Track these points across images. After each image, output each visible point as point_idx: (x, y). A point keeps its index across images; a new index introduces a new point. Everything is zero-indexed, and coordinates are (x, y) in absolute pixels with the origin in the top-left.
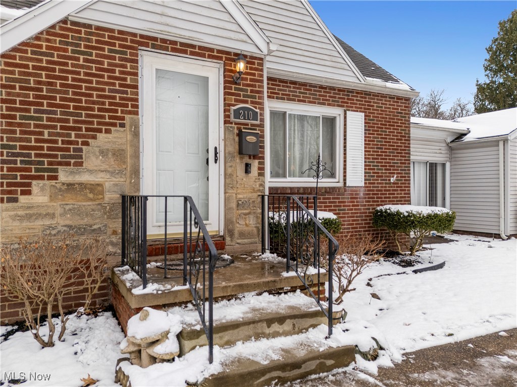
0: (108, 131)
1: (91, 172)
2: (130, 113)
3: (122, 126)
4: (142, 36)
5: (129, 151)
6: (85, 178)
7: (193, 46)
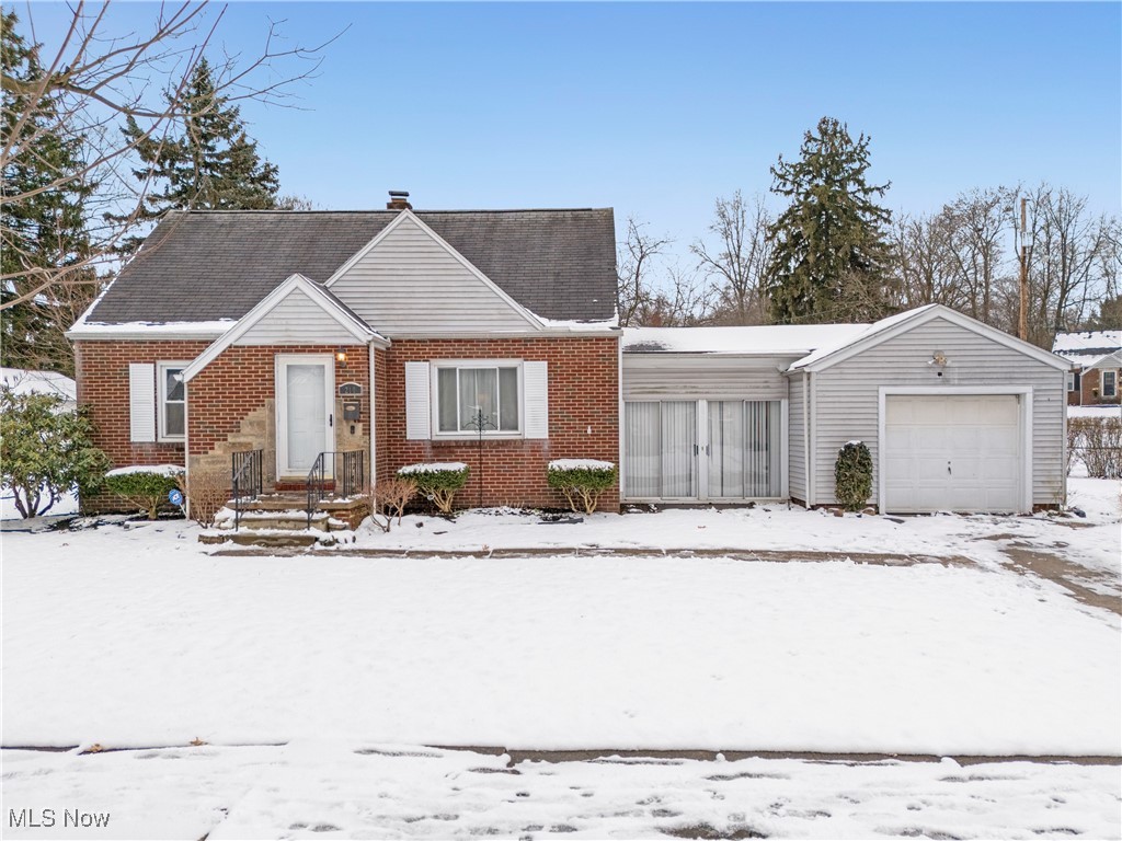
0: (255, 410)
1: (244, 435)
2: (268, 397)
3: (263, 405)
4: (275, 347)
5: (267, 422)
6: (242, 440)
7: (310, 347)
